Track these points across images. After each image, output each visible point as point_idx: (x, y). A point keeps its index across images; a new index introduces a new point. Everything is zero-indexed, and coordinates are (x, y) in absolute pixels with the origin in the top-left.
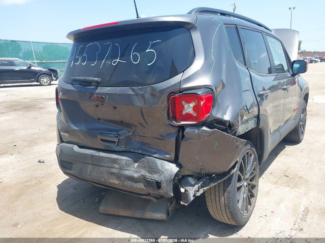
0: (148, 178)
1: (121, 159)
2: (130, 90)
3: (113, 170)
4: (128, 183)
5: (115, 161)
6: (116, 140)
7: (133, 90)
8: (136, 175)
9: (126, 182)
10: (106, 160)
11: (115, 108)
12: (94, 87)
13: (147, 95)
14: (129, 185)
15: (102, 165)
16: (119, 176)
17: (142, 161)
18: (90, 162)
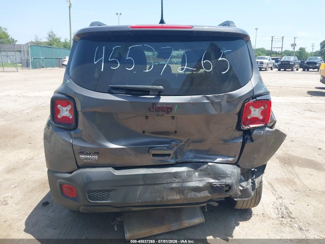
0: (214, 185)
1: (182, 172)
2: (205, 98)
3: (174, 185)
4: (192, 195)
5: (175, 175)
6: (171, 152)
7: (208, 98)
8: (201, 185)
9: (189, 194)
10: (165, 176)
11: (173, 117)
12: (154, 96)
13: (224, 103)
14: (193, 196)
15: (158, 183)
16: (181, 190)
17: (204, 170)
18: (141, 183)
